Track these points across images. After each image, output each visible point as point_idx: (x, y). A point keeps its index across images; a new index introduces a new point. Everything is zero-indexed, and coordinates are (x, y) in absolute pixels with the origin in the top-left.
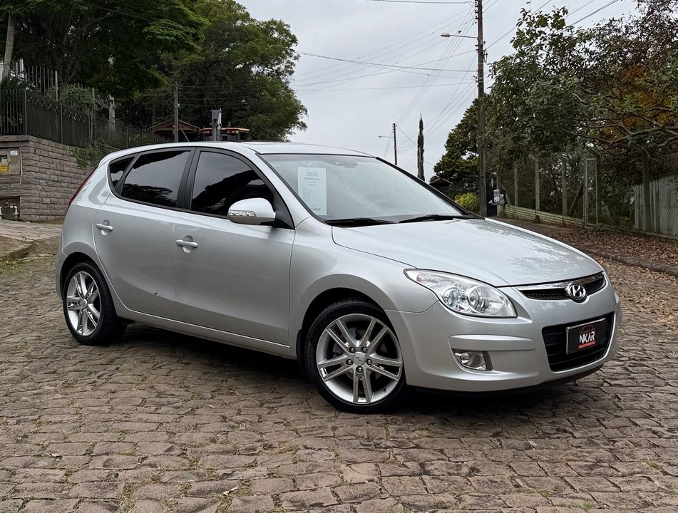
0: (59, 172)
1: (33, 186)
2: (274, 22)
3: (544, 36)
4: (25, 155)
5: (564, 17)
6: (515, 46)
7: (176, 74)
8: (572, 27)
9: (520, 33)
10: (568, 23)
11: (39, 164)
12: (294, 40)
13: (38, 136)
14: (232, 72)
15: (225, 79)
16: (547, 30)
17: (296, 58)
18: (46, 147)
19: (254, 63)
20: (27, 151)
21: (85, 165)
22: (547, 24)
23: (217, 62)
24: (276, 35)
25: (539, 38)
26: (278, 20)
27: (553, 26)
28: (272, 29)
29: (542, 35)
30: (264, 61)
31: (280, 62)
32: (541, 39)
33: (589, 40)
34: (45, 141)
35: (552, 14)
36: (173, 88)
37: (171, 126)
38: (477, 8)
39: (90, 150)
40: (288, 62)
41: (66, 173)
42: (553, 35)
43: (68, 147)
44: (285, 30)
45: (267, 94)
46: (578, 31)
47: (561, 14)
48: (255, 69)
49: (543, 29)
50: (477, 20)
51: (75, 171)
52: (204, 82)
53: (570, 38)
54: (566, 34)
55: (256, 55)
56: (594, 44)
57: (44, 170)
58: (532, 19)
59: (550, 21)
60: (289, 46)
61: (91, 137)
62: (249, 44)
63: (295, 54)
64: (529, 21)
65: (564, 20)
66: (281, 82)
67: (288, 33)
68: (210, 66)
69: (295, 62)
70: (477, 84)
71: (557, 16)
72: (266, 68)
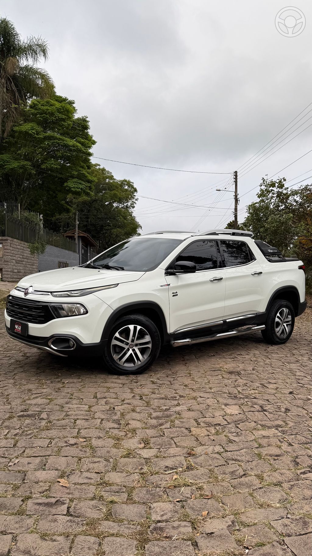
0: (22, 256)
1: (9, 263)
2: (125, 181)
3: (274, 192)
4: (5, 247)
5: (284, 183)
6: (259, 197)
7: (74, 206)
8: (287, 188)
9: (261, 190)
10: (286, 186)
11: (12, 252)
12: (136, 190)
13: (12, 238)
14: (104, 206)
15: (100, 210)
16: (275, 190)
17: (136, 200)
18: (16, 243)
19: (115, 202)
20: (6, 245)
21: (34, 253)
22: (275, 186)
23: (95, 200)
24: (126, 187)
25: (271, 193)
26: (127, 179)
27: (278, 187)
28: (124, 184)
29: (273, 191)
30: (120, 201)
31: (128, 202)
32: (272, 194)
33: (297, 195)
34: (15, 240)
35: (278, 181)
36: (75, 214)
37: (74, 234)
38: (235, 176)
39: (36, 245)
40: (133, 202)
41: (25, 257)
42: (278, 192)
43: (26, 244)
44: (131, 185)
45: (121, 217)
46: (291, 190)
47: (282, 181)
48: (115, 205)
49: (273, 189)
50: (235, 183)
51: (29, 256)
52: (89, 210)
53: (287, 193)
54: (285, 192)
55: (116, 198)
56: (299, 197)
57: (15, 255)
58: (268, 183)
59: (277, 185)
60: (133, 193)
61: (37, 238)
62: (113, 192)
63: (136, 198)
64: (266, 184)
65: (284, 184)
66: (129, 212)
67: (132, 187)
68: (92, 203)
69: (136, 202)
70: (234, 216)
71: (280, 182)
72: (120, 205)
